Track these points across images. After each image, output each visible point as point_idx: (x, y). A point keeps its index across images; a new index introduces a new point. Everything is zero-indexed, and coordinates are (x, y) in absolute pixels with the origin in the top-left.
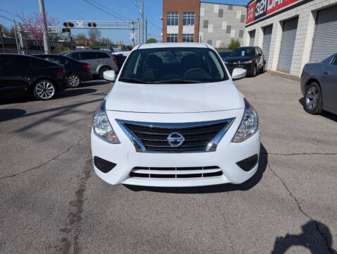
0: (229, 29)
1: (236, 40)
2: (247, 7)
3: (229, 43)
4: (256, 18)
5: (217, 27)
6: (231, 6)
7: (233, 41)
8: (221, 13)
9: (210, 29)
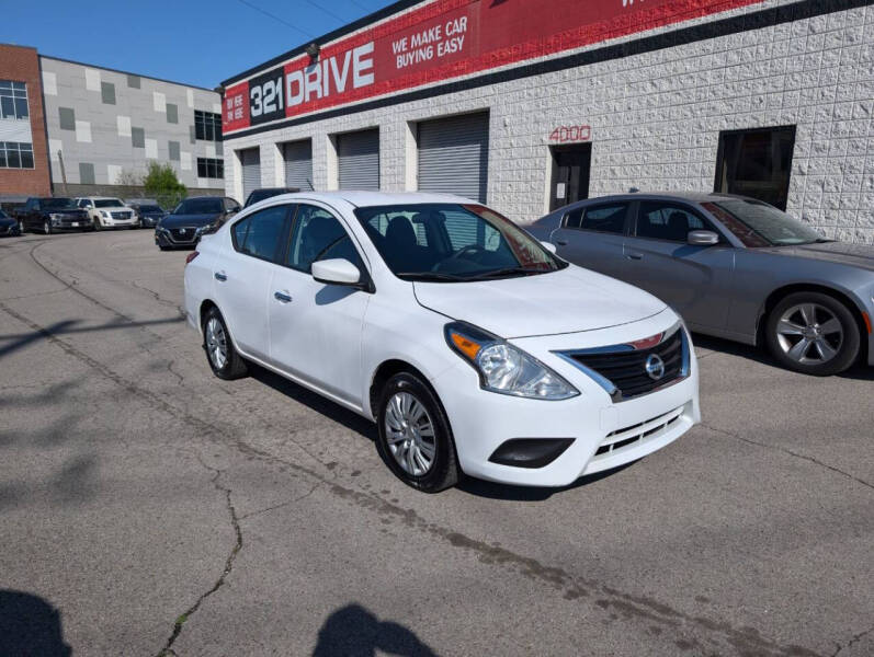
0: (138, 137)
1: (162, 165)
2: (220, 91)
3: (147, 174)
4: (254, 121)
5: (103, 129)
6: (134, 79)
7: (155, 168)
8: (108, 93)
9: (83, 132)
